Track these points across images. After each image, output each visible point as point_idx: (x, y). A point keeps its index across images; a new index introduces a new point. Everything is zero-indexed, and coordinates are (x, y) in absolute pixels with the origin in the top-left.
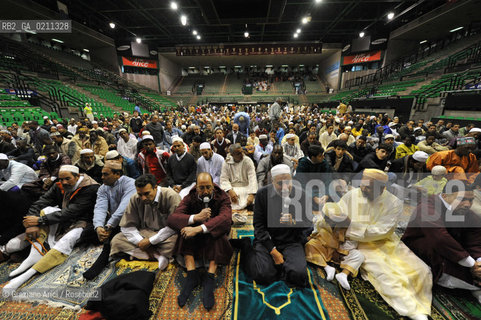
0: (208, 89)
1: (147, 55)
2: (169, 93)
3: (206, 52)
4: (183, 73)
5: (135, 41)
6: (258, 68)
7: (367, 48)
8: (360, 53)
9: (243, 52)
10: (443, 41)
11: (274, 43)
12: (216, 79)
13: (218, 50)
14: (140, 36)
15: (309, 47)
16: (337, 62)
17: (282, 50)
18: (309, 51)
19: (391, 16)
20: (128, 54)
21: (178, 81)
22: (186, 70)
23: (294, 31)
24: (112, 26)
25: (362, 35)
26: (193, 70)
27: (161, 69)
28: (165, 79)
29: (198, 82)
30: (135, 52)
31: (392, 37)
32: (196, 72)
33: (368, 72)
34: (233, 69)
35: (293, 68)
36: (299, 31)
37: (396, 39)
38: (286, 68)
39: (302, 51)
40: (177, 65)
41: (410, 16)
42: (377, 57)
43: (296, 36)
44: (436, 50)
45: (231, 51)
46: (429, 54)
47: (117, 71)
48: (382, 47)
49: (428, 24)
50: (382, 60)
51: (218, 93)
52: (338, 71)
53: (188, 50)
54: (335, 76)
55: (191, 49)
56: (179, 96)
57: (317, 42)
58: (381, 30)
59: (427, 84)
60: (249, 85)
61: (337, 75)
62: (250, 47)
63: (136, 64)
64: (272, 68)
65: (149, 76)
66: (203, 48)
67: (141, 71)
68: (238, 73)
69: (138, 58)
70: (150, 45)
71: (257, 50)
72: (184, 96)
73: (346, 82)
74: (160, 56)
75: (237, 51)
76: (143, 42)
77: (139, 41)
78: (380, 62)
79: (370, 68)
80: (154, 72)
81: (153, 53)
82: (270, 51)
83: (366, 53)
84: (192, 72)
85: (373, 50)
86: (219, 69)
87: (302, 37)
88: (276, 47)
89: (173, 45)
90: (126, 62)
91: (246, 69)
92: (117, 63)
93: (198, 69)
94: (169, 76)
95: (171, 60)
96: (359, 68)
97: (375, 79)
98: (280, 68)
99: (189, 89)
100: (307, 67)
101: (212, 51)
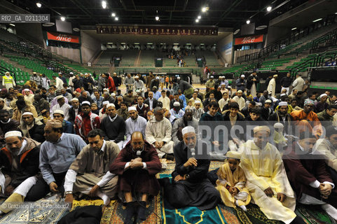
0: (124, 61)
1: (71, 32)
2: (89, 64)
3: (123, 30)
4: (103, 48)
5: (59, 19)
6: (167, 46)
7: (253, 33)
8: (247, 36)
9: (155, 32)
10: (309, 29)
11: (180, 26)
12: (131, 53)
13: (133, 30)
14: (64, 15)
15: (208, 29)
16: (230, 42)
17: (187, 32)
18: (208, 33)
19: (269, 9)
20: (53, 30)
21: (98, 54)
22: (105, 45)
23: (196, 17)
24: (39, 5)
25: (248, 22)
26: (111, 45)
27: (83, 44)
28: (86, 53)
29: (115, 56)
30: (59, 29)
31: (271, 24)
32: (113, 47)
33: (254, 51)
34: (146, 45)
35: (195, 46)
36: (199, 17)
37: (274, 26)
38: (190, 46)
39: (202, 33)
40: (97, 41)
41: (283, 10)
42: (260, 40)
43: (197, 21)
44: (303, 36)
45: (144, 31)
46: (299, 38)
47: (42, 44)
48: (264, 32)
49: (297, 16)
50: (264, 41)
51: (133, 65)
52: (231, 49)
53: (107, 29)
54: (228, 53)
55: (109, 27)
56: (99, 67)
57: (214, 26)
58: (262, 19)
59: (298, 61)
60: (159, 59)
61: (231, 53)
62: (160, 29)
63: (60, 39)
64: (178, 46)
65: (71, 50)
66: (120, 28)
67: (64, 44)
68: (150, 49)
69: (62, 34)
70: (73, 23)
71: (165, 31)
72: (103, 67)
73: (238, 58)
74: (81, 32)
75: (149, 31)
76: (67, 20)
77: (63, 19)
78: (263, 44)
79: (255, 48)
80: (76, 46)
81: (76, 30)
82: (176, 32)
83: (252, 36)
84: (110, 47)
85: (257, 34)
86: (134, 45)
87: (202, 22)
88: (181, 29)
89: (94, 24)
90: (50, 36)
91: (157, 46)
92: (42, 37)
93: (116, 45)
94: (90, 49)
95: (91, 36)
96: (247, 48)
97: (259, 57)
98: (185, 46)
99: (108, 61)
100: (206, 46)
101: (128, 30)
